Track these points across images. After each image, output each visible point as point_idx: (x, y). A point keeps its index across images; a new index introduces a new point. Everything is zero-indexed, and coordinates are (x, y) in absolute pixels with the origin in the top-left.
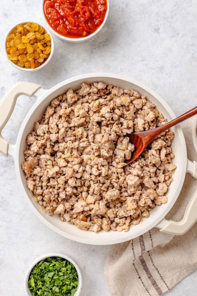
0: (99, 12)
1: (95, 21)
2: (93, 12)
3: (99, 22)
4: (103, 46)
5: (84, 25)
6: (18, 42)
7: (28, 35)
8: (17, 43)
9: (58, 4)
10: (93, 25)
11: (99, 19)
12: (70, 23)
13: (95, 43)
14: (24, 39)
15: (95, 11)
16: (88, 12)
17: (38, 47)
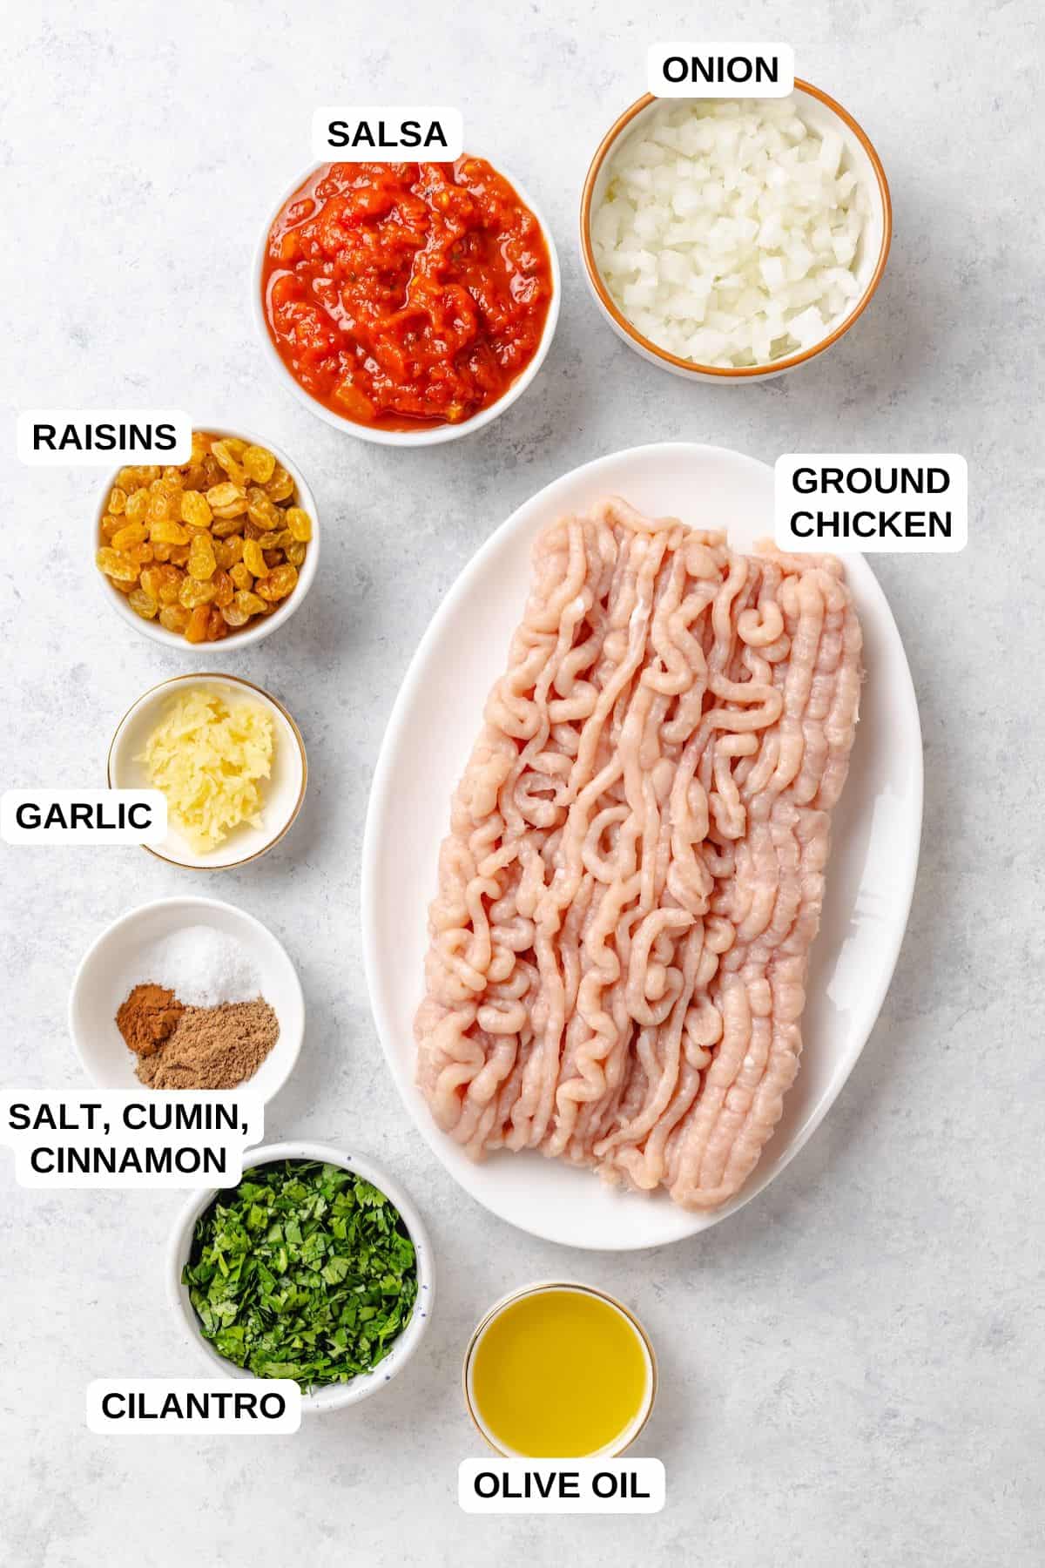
0: (518, 311)
1: (502, 352)
2: (491, 310)
3: (519, 354)
4: (530, 461)
5: (450, 374)
6: (160, 507)
7: (214, 489)
8: (158, 512)
9: (327, 282)
10: (491, 370)
11: (517, 342)
12: (384, 368)
13: (490, 446)
14: (192, 507)
15: (495, 303)
16: (465, 314)
17: (239, 558)
